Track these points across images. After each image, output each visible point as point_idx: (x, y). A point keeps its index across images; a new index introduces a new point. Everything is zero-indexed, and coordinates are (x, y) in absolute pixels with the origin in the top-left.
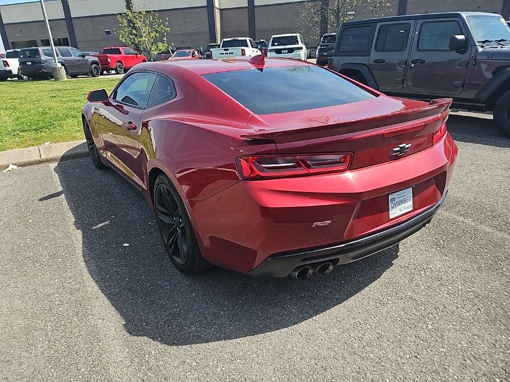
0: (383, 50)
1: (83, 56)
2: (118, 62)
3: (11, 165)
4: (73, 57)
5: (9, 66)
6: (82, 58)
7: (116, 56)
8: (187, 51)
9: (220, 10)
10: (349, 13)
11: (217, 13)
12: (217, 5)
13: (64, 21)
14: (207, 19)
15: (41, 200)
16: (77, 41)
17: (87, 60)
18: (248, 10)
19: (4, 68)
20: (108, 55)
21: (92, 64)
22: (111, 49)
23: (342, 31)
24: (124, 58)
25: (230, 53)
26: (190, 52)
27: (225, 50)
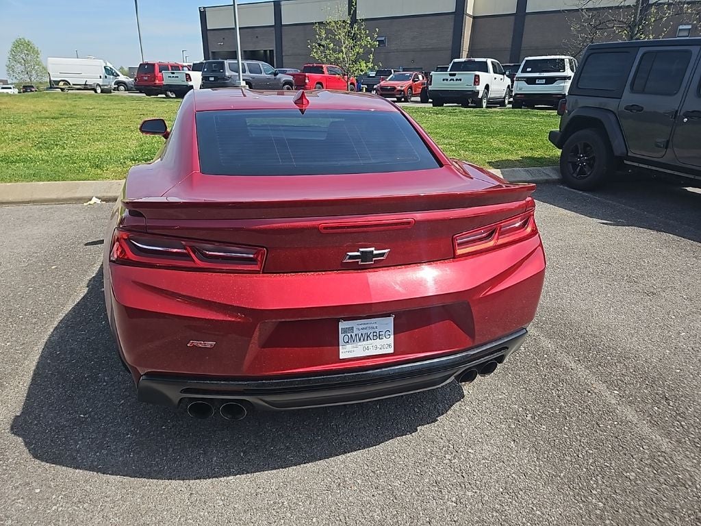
0: (643, 92)
1: (276, 74)
2: (318, 83)
3: (94, 198)
4: (263, 75)
5: (191, 81)
6: (273, 77)
7: (317, 76)
8: (408, 73)
9: (474, 18)
10: (681, 27)
11: (468, 23)
12: (470, 11)
13: (273, 28)
14: (452, 30)
15: (86, 245)
16: (283, 54)
17: (280, 79)
18: (515, 19)
19: (185, 83)
20: (307, 74)
21: (284, 85)
22: (313, 67)
23: (586, 56)
24: (327, 79)
25: (457, 80)
26: (411, 76)
27: (451, 75)
